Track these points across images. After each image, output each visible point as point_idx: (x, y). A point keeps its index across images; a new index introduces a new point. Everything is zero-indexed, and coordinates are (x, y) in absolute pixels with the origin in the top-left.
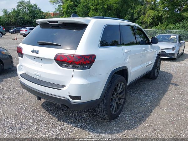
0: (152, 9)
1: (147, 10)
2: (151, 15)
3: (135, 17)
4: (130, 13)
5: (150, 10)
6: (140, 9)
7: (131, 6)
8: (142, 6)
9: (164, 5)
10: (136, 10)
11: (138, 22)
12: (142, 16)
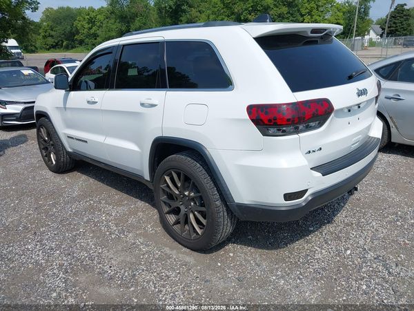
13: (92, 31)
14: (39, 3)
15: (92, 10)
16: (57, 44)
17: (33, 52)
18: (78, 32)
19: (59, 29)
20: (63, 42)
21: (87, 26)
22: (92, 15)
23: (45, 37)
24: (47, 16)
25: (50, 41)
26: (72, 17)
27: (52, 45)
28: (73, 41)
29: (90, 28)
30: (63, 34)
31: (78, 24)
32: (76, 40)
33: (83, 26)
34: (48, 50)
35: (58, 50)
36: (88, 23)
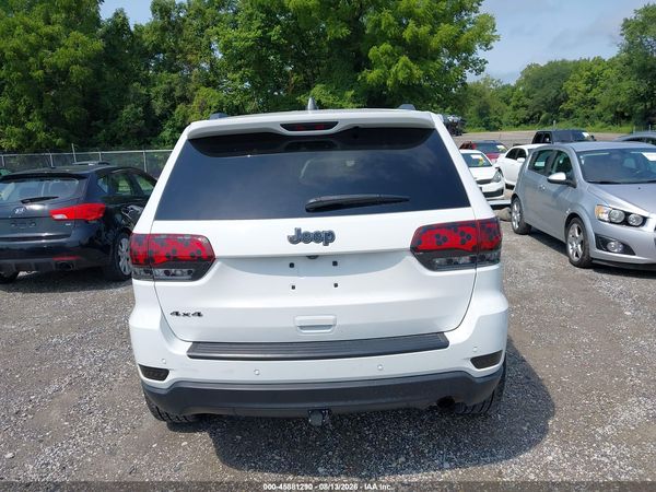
0: (208, 84)
1: (192, 87)
2: (209, 103)
3: (158, 112)
4: (138, 96)
5: (202, 88)
6: (170, 83)
7: (137, 75)
8: (175, 75)
9: (241, 72)
10: (158, 88)
11: (170, 127)
12: (180, 107)
13: (590, 96)
14: (486, 62)
15: (598, 61)
16: (531, 118)
17: (496, 129)
18: (566, 98)
19: (539, 95)
20: (541, 114)
21: (583, 88)
22: (596, 69)
23: (516, 108)
24: (527, 77)
25: (522, 113)
26: (563, 76)
27: (524, 119)
28: (557, 112)
29: (588, 91)
30: (544, 102)
31: (569, 86)
32: (562, 110)
33: (576, 88)
34: (518, 125)
35: (530, 127)
36: (587, 83)
